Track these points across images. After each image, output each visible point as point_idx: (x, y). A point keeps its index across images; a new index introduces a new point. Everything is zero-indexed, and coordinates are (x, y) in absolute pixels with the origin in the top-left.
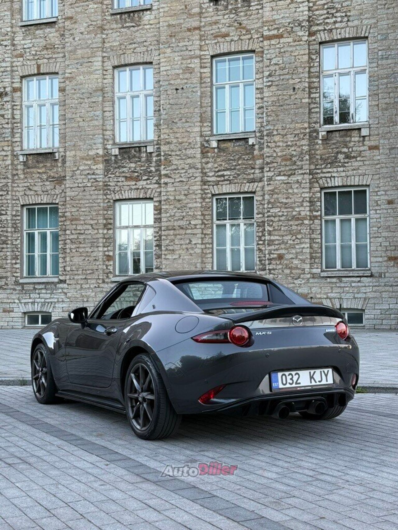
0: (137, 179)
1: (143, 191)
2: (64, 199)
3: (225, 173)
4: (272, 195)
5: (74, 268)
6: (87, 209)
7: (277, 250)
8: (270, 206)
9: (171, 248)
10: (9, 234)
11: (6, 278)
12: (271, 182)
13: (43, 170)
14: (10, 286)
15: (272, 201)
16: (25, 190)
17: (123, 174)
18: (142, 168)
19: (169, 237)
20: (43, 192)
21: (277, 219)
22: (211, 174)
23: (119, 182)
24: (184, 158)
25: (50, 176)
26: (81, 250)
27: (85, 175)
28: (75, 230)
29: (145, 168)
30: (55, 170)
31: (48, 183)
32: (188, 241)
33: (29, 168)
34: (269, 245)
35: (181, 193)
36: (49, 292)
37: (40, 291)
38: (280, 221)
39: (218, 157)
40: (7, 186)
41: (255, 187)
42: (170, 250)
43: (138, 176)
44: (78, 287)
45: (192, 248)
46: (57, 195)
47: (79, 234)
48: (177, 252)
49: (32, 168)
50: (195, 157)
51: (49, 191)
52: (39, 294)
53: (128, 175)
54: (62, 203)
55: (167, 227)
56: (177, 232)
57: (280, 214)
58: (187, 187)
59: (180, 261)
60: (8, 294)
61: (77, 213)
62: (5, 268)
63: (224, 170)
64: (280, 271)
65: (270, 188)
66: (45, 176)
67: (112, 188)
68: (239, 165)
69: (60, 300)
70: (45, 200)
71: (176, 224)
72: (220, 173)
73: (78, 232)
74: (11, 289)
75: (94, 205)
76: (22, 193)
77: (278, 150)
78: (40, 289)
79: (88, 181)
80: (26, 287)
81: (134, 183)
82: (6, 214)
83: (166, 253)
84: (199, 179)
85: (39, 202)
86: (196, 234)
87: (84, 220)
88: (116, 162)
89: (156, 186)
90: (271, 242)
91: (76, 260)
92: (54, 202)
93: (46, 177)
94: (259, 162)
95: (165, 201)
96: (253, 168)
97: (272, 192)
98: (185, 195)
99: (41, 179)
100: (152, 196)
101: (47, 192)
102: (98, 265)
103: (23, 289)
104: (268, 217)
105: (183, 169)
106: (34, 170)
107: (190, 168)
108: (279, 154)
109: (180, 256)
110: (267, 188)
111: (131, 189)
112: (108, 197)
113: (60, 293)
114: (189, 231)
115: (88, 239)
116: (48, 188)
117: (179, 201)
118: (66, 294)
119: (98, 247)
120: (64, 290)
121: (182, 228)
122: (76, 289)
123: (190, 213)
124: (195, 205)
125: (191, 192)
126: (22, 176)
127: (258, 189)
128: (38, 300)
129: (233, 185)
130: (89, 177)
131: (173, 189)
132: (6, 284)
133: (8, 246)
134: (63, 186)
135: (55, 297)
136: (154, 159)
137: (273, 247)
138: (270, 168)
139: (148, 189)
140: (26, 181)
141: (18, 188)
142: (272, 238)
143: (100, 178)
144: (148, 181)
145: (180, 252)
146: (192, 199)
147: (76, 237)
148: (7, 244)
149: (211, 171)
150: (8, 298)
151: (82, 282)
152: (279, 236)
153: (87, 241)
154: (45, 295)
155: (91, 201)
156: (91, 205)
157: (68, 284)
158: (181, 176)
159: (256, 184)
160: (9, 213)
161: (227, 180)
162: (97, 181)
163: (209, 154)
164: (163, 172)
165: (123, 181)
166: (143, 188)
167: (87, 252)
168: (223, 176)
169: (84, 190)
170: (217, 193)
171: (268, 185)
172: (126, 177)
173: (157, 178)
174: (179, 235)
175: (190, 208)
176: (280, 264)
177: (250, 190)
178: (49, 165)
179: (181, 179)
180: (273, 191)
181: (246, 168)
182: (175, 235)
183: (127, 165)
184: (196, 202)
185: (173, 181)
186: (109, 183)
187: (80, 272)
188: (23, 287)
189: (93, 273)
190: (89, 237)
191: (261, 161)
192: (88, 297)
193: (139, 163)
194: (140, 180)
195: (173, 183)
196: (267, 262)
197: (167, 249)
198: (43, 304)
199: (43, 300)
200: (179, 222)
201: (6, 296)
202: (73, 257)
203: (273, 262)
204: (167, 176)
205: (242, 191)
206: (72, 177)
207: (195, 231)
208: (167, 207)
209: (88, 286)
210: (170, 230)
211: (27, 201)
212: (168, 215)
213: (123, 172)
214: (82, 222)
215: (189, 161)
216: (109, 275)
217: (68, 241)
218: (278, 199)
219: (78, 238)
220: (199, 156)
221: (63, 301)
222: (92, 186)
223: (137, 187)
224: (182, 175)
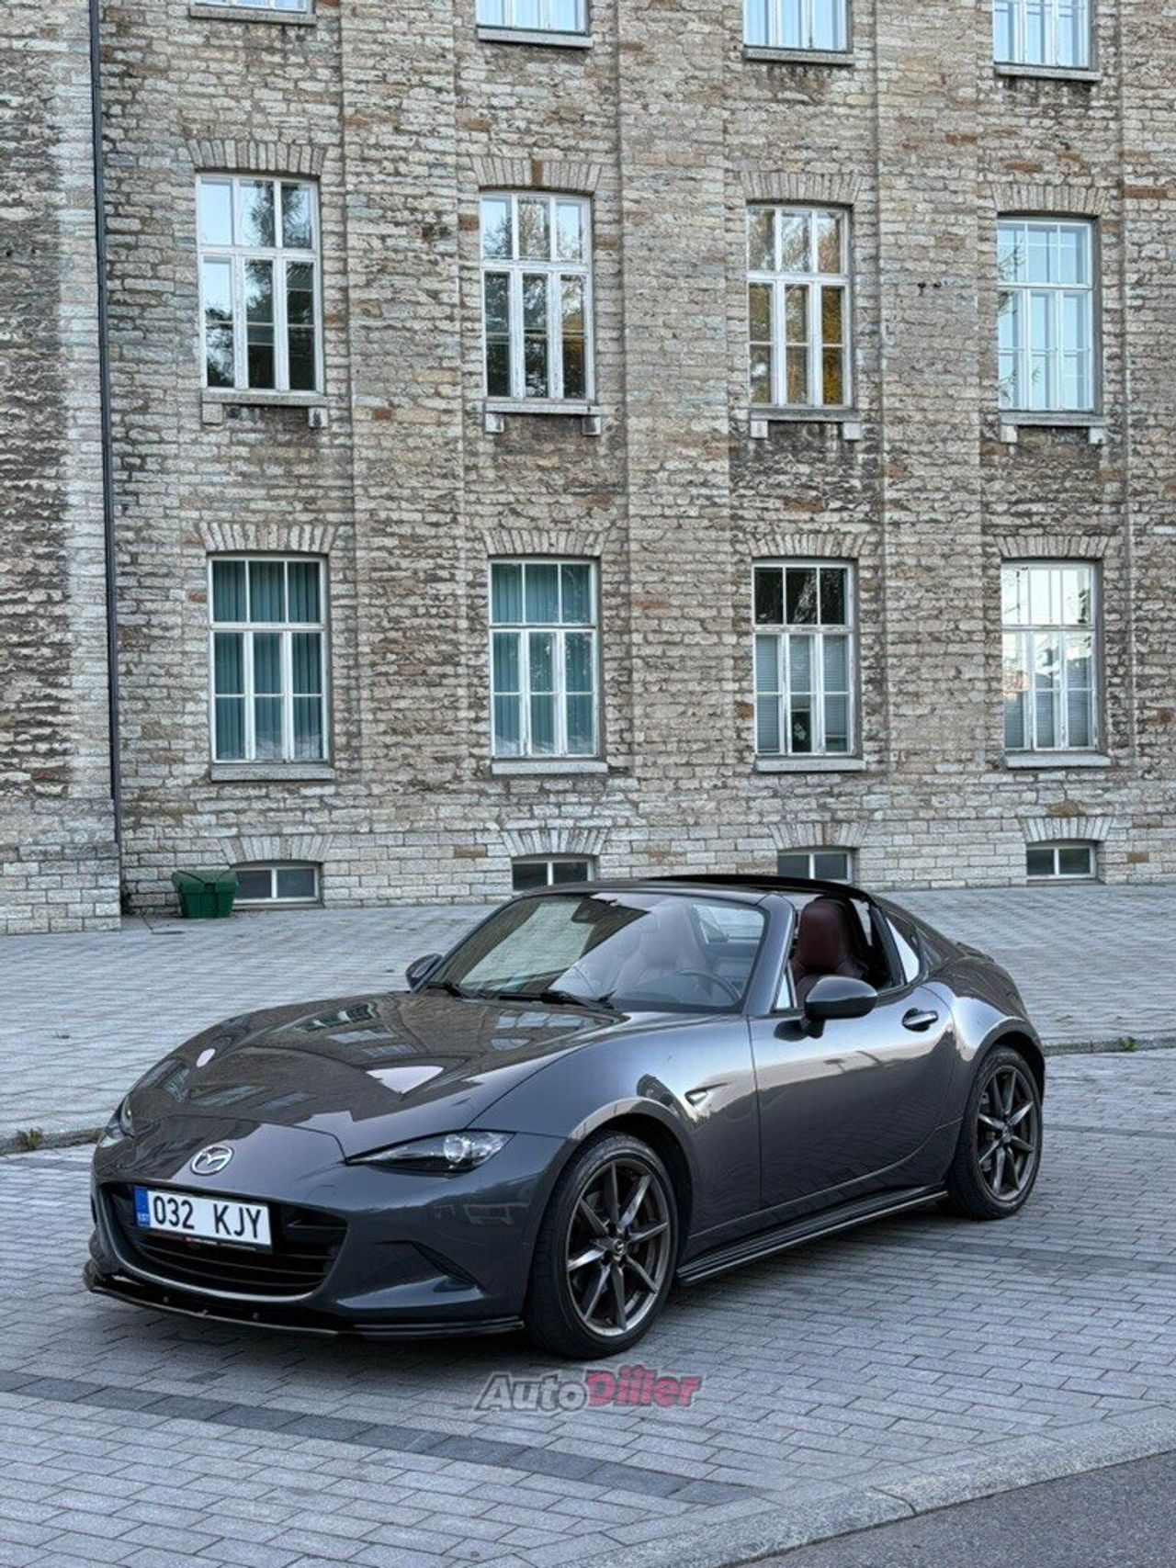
0: (816, 506)
1: (831, 538)
2: (616, 547)
3: (1035, 508)
4: (1147, 568)
5: (655, 735)
6: (690, 578)
7: (1157, 699)
8: (1142, 595)
9: (911, 688)
10: (462, 638)
11: (457, 760)
12: (1144, 539)
13: (555, 461)
14: (468, 785)
15: (1147, 582)
16: (500, 513)
17: (780, 492)
18: (828, 479)
19: (907, 662)
20: (555, 522)
21: (1156, 626)
22: (1000, 508)
23: (767, 509)
24: (941, 462)
25: (575, 480)
26: (673, 688)
27: (682, 486)
28: (655, 631)
29: (836, 479)
30: (590, 465)
31: (570, 499)
32: (952, 673)
33: (510, 452)
34: (1141, 688)
35: (933, 550)
36: (588, 799)
37: (560, 799)
38: (1163, 631)
39: (1018, 466)
40: (453, 498)
41: (1102, 546)
42: (908, 693)
43: (818, 499)
44: (669, 785)
45: (964, 691)
46: (597, 534)
47: (667, 643)
48: (927, 700)
49: (521, 452)
50: (966, 463)
51: (574, 523)
52: (559, 805)
53: (791, 494)
54: (610, 558)
55: (901, 634)
56: (927, 649)
57: (1164, 614)
58: (948, 537)
59: (934, 722)
60: (464, 806)
61: (660, 588)
62: (451, 733)
63: (1031, 501)
64: (1165, 749)
65: (1142, 552)
66: (558, 480)
67: (749, 526)
68: (1066, 490)
69: (621, 822)
70: (562, 544)
71: (922, 627)
72: (1021, 508)
73: (665, 637)
74: (471, 792)
75: (708, 567)
76: (492, 522)
77: (1157, 463)
78: (558, 792)
79: (691, 503)
80: (516, 786)
81: (806, 516)
82: (452, 579)
83: (899, 700)
84: (976, 517)
85: (545, 550)
86: (972, 656)
87: (681, 607)
88: (758, 457)
89: (866, 527)
90: (1144, 682)
91: (660, 714)
92: (588, 551)
93: (561, 482)
94: (1113, 487)
95: (893, 567)
96: (1096, 501)
97: (1147, 563)
98: (944, 556)
99: (548, 485)
100: (855, 554)
101: (567, 522)
102: (721, 730)
103: (509, 793)
104: (1137, 620)
105: (938, 489)
106: (529, 460)
107: (956, 489)
108: (1161, 473)
109: (933, 710)
110: (1135, 553)
111: (800, 532)
112: (739, 547)
113: (620, 802)
114: (953, 648)
115: (692, 658)
116: (571, 512)
117: (929, 569)
118: (635, 805)
119: (720, 680)
120: (630, 796)
121: (938, 640)
122: (661, 791)
123: (956, 603)
124: (969, 582)
125: (959, 549)
126: (491, 474)
127: (1109, 552)
128: (558, 823)
129: (1052, 539)
130: (694, 491)
131: (914, 540)
132: (457, 778)
133: (461, 670)
134: (614, 511)
135: (607, 813)
136: (861, 457)
137: (1148, 693)
138: (1141, 504)
139: (845, 534)
140: (502, 487)
141: (479, 508)
142: (1148, 671)
143: (723, 496)
144: (845, 515)
145: (934, 698)
146: (962, 568)
147: (659, 653)
148: (457, 664)
149: (1000, 500)
150: (465, 818)
151: (680, 774)
152: (1162, 666)
153: (690, 663)
154: (577, 808)
155: (698, 556)
156: (700, 567)
157: (639, 779)
158: (933, 509)
159: (1105, 539)
160: (460, 575)
161: (1038, 525)
162: (715, 504)
163: (996, 458)
164: (888, 495)
165: (777, 510)
166: (830, 532)
167: (691, 693)
168: (1029, 514)
169: (680, 526)
170: (1015, 554)
171: (1137, 544)
172: (786, 500)
173: (867, 508)
174: (930, 655)
175: (957, 590)
176: (1165, 732)
177: (1091, 553)
178: (571, 448)
179: (934, 516)
180: (1147, 559)
181: (1080, 500)
182: (922, 656)
183: (788, 468)
184: (971, 576)
185: (913, 518)
186: (740, 512)
187: (672, 747)
188: (507, 787)
189: (707, 750)
190: (696, 652)
191: (1115, 486)
192: (698, 813)
193: (821, 465)
194: (823, 510)
195: (913, 524)
196: (1136, 728)
197: (900, 692)
198: (575, 832)
199: (570, 823)
200: (931, 622)
201: (458, 811)
202: (652, 705)
203: (1150, 728)
204: (898, 504)
205: (1073, 554)
206: (645, 486)
207: (971, 648)
208: (900, 584)
209: (694, 784)
210: (907, 642)
211: (508, 545)
212: (903, 604)
213: (779, 485)
214: (676, 613)
215: (954, 471)
216: (746, 754)
217: (638, 663)
218: (1158, 578)
219: (664, 655)
220: (977, 460)
221: (628, 825)
222: (700, 517)
223: (815, 526)
224: (936, 505)
